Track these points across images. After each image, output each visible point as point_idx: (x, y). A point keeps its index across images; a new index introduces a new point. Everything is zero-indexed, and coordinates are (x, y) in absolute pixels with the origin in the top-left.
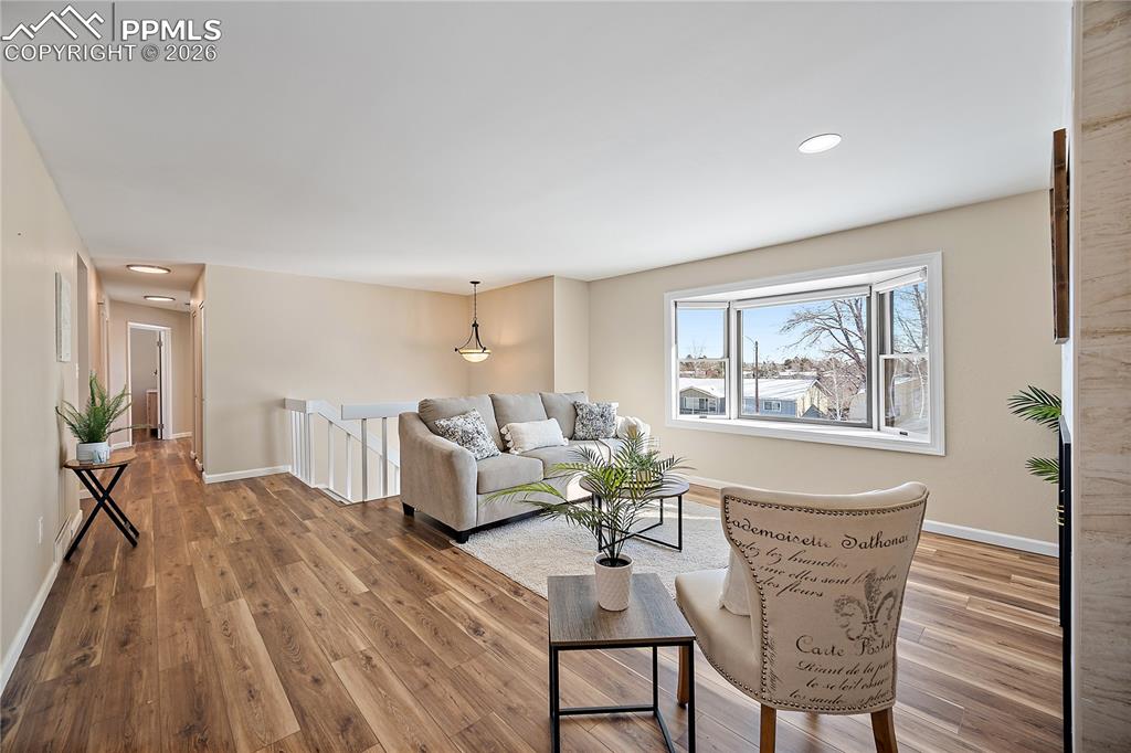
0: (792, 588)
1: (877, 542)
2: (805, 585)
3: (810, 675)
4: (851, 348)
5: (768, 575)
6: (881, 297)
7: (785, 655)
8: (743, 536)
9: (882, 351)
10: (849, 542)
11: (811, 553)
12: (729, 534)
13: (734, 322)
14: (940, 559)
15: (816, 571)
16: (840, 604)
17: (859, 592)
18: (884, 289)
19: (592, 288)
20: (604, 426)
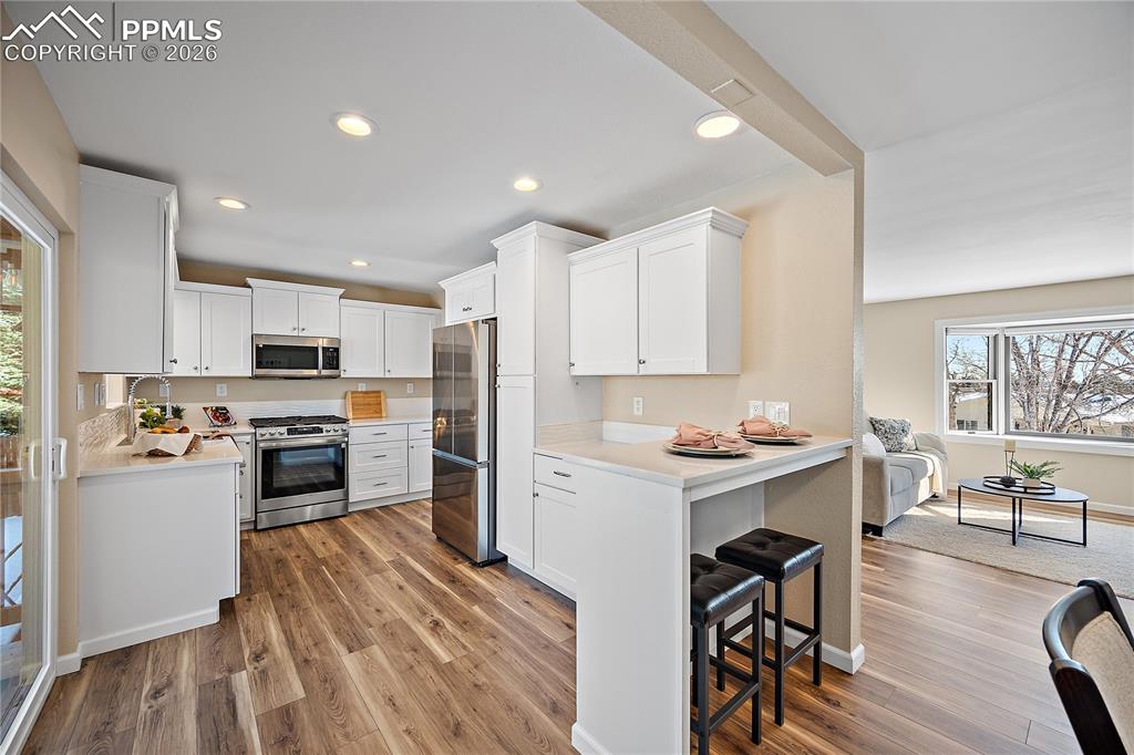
20: (908, 440)
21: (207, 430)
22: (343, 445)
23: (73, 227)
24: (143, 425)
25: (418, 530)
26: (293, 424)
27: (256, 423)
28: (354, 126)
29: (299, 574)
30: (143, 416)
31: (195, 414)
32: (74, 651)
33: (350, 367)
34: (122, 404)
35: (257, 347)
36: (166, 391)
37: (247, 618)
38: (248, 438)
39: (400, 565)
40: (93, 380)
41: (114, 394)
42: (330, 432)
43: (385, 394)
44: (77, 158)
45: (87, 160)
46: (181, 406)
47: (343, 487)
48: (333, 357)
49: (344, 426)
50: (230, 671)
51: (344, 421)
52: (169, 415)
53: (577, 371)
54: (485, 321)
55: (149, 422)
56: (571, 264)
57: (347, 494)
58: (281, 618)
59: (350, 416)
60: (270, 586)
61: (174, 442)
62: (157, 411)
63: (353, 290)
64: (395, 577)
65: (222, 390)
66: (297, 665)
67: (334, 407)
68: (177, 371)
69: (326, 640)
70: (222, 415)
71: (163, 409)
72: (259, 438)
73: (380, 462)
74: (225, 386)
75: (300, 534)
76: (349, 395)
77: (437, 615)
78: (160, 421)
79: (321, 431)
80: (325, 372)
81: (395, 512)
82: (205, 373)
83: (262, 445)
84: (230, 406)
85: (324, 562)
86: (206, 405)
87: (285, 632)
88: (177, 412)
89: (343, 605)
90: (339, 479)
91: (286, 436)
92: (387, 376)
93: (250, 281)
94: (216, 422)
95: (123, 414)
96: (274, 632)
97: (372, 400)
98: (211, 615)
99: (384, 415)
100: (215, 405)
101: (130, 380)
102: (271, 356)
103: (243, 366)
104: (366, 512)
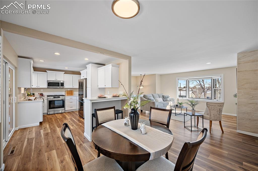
0: (213, 110)
1: (220, 106)
2: (214, 109)
3: (214, 117)
4: (201, 84)
5: (211, 109)
6: (214, 79)
7: (212, 116)
8: (208, 106)
9: (214, 88)
10: (218, 106)
11: (215, 107)
12: (207, 106)
13: (188, 82)
14: (223, 117)
15: (215, 108)
16: (217, 111)
17: (219, 110)
18: (214, 78)
19: (161, 75)
20: (168, 99)
21: (39, 97)
22: (64, 100)
23: (17, 67)
24: (27, 96)
25: (76, 114)
26: (55, 96)
27: (48, 96)
28: (57, 54)
29: (54, 120)
30: (27, 94)
31: (37, 94)
32: (17, 127)
33: (66, 86)
34: (24, 92)
35: (48, 83)
36: (31, 90)
37: (44, 125)
38: (46, 99)
39: (71, 119)
40: (20, 88)
41: (23, 91)
42: (61, 98)
43: (73, 91)
44: (18, 57)
45: (19, 57)
46: (34, 93)
47: (64, 107)
48: (62, 84)
49: (64, 97)
50: (40, 130)
51: (64, 96)
52: (32, 94)
53: (99, 87)
54: (85, 79)
55: (28, 95)
56: (98, 70)
57: (65, 109)
58: (49, 125)
59: (66, 95)
60: (48, 121)
61: (32, 98)
62: (30, 94)
63: (66, 72)
64: (69, 120)
65: (42, 90)
66: (50, 129)
67: (63, 93)
68: (33, 87)
69: (55, 127)
70: (42, 95)
71: (31, 93)
72: (48, 98)
73: (71, 103)
74: (42, 89)
75: (55, 115)
76: (66, 91)
77: (74, 124)
78: (30, 95)
79: (60, 97)
80: (61, 87)
81: (74, 112)
82: (38, 87)
83: (49, 100)
84: (43, 93)
85: (58, 119)
86: (39, 93)
87: (49, 126)
88: (33, 94)
89: (59, 123)
90: (63, 106)
91: (53, 98)
92: (73, 88)
93: (47, 71)
94: (41, 96)
95: (24, 94)
96: (48, 126)
97: (71, 92)
98: (38, 124)
99: (73, 95)
100: (40, 93)
101: (25, 88)
102: (51, 84)
103: (45, 86)
104: (68, 112)
